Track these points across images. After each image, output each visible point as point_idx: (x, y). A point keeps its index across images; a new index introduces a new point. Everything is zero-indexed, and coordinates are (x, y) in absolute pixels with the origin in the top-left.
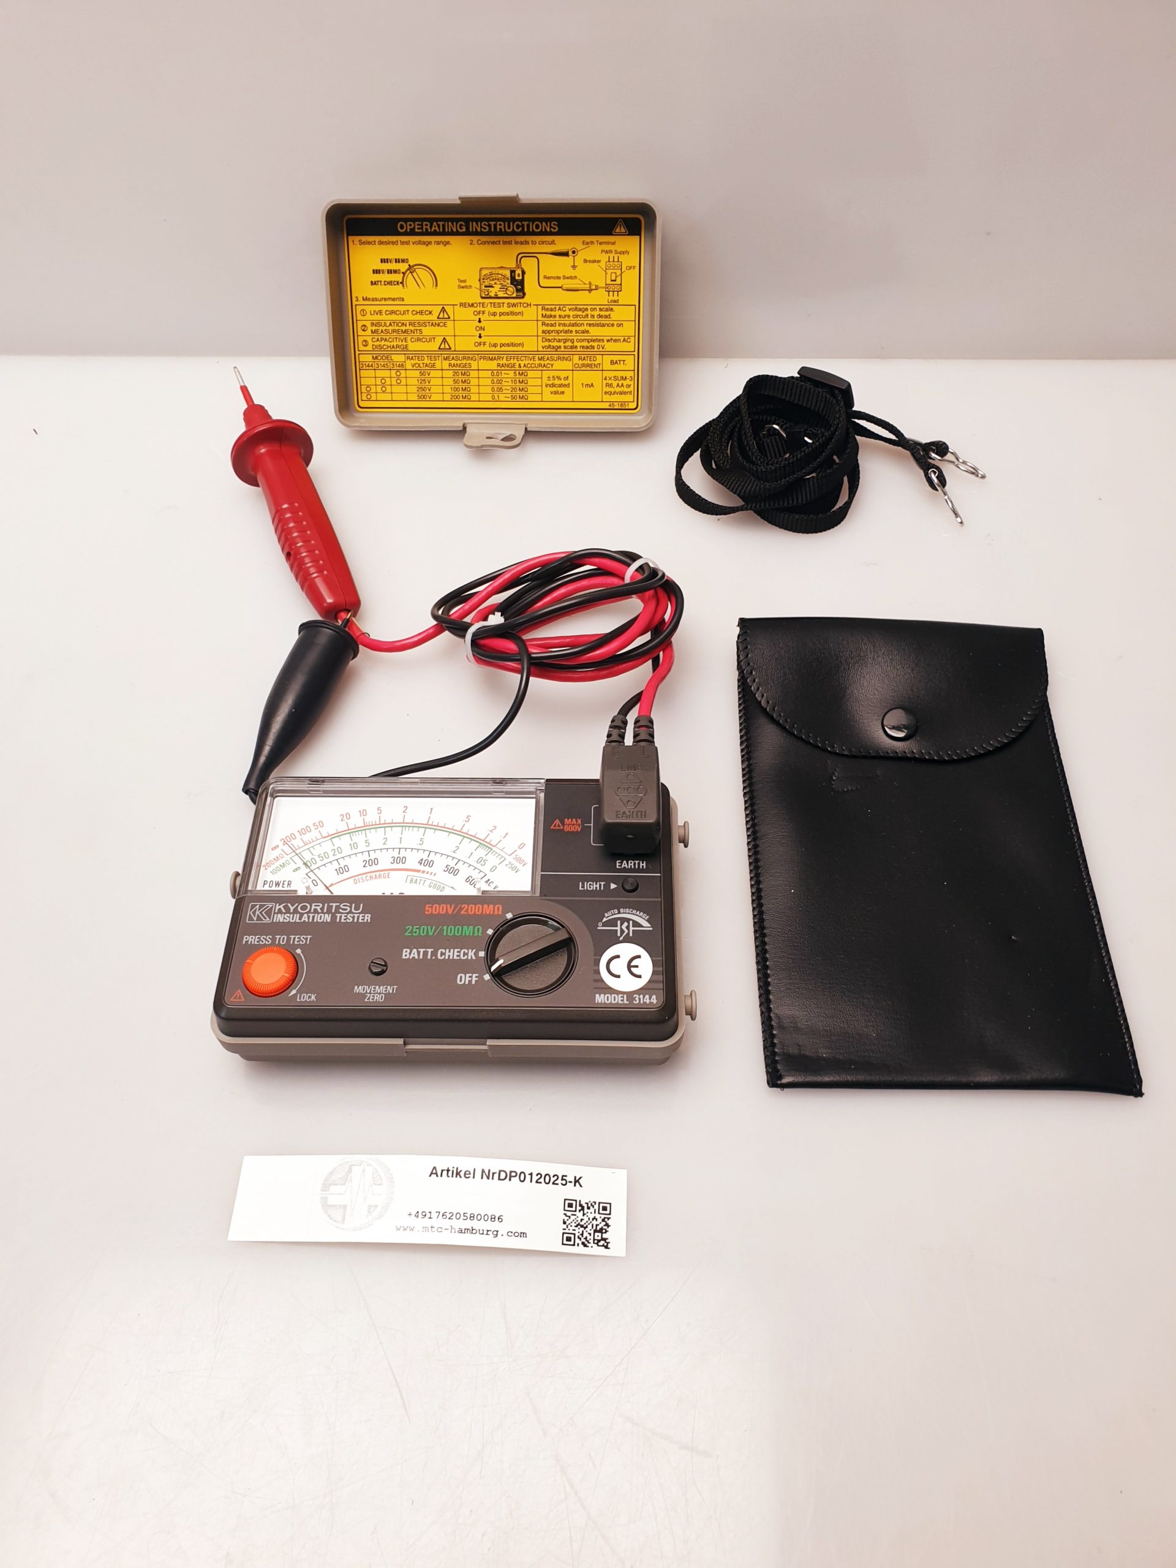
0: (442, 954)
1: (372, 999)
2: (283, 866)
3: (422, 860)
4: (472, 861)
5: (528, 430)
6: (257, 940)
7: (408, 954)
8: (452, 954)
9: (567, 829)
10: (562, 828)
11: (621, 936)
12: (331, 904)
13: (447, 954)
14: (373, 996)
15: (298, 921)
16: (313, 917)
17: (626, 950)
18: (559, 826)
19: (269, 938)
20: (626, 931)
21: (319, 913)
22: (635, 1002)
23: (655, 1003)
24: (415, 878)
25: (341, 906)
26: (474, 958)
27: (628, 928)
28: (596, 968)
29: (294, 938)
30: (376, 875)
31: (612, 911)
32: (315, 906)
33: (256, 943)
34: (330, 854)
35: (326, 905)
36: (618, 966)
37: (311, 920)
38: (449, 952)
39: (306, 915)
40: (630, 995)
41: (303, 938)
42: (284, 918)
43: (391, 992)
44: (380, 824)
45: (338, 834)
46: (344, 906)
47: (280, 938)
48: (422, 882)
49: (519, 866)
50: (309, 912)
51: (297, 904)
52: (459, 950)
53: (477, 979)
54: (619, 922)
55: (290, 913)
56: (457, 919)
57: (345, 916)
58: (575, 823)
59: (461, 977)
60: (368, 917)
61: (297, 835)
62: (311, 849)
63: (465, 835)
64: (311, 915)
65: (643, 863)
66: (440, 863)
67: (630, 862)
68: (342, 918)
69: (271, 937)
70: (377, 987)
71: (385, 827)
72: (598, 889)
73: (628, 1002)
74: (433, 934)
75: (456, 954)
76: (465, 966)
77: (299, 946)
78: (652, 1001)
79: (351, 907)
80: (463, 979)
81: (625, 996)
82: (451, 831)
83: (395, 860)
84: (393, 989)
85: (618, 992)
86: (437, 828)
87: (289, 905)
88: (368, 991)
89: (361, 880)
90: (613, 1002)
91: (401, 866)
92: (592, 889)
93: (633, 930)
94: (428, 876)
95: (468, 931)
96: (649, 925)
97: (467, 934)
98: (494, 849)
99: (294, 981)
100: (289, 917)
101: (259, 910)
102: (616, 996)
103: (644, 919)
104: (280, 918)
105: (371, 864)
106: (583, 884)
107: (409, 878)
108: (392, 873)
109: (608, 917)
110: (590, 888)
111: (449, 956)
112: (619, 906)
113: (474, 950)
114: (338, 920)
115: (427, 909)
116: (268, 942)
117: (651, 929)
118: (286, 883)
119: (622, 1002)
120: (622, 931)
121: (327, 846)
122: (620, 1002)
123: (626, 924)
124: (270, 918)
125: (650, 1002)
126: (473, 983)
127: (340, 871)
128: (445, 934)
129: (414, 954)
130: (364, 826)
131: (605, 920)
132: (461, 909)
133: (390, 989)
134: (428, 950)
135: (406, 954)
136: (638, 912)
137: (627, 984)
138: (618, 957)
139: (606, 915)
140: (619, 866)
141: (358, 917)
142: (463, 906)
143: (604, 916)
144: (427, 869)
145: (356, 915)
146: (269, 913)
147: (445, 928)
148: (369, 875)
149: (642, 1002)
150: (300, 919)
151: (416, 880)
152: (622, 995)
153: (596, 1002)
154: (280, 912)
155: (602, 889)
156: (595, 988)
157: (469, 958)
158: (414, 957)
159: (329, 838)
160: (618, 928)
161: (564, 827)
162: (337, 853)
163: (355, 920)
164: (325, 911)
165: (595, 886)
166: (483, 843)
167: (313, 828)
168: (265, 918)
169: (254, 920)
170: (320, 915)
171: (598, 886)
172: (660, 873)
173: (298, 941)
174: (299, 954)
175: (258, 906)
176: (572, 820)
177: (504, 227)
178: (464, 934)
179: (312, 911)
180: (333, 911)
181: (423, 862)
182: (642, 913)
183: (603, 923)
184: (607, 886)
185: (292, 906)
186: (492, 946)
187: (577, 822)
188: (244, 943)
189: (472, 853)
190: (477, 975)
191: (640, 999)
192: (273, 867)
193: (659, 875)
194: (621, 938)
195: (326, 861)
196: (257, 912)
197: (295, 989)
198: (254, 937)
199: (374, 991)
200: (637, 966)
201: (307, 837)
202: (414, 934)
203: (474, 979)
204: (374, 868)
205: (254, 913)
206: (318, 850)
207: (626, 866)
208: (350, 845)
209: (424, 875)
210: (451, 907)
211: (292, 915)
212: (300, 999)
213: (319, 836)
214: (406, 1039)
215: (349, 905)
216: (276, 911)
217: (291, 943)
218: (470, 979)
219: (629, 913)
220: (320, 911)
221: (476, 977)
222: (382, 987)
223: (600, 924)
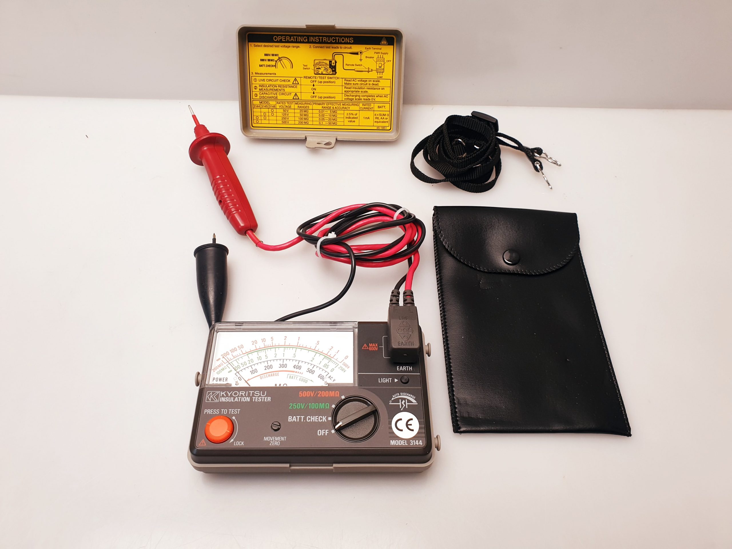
0: (309, 419)
1: (274, 444)
2: (223, 369)
3: (295, 365)
4: (321, 366)
5: (338, 140)
6: (211, 412)
7: (291, 419)
8: (314, 419)
9: (370, 349)
10: (368, 348)
11: (402, 408)
12: (250, 392)
13: (312, 419)
14: (274, 443)
15: (233, 401)
16: (241, 399)
17: (405, 416)
18: (366, 347)
19: (218, 410)
20: (404, 405)
21: (243, 397)
22: (411, 444)
23: (421, 444)
24: (292, 376)
25: (255, 393)
26: (326, 421)
27: (405, 403)
28: (390, 426)
29: (231, 411)
30: (271, 374)
31: (396, 394)
32: (241, 393)
33: (211, 413)
34: (248, 363)
35: (247, 392)
36: (402, 425)
37: (239, 401)
38: (313, 418)
39: (237, 398)
40: (408, 440)
41: (236, 410)
42: (225, 400)
43: (283, 440)
44: (273, 346)
45: (251, 352)
46: (256, 392)
47: (223, 411)
48: (296, 378)
49: (346, 369)
50: (238, 396)
51: (232, 392)
52: (318, 416)
53: (328, 432)
54: (400, 400)
55: (229, 397)
56: (317, 400)
57: (257, 398)
58: (374, 346)
59: (320, 432)
60: (269, 399)
61: (230, 352)
62: (237, 360)
63: (317, 352)
64: (240, 398)
65: (410, 368)
66: (305, 367)
67: (404, 367)
68: (256, 399)
69: (219, 410)
70: (276, 437)
71: (275, 348)
72: (388, 382)
73: (407, 444)
74: (304, 408)
75: (316, 419)
76: (321, 426)
77: (234, 415)
78: (420, 443)
79: (260, 393)
80: (321, 433)
81: (406, 441)
82: (309, 349)
83: (281, 366)
84: (284, 438)
85: (402, 439)
86: (302, 348)
87: (228, 392)
88: (271, 440)
89: (264, 377)
90: (400, 444)
91: (284, 369)
92: (385, 382)
93: (408, 405)
94: (299, 374)
95: (322, 406)
96: (416, 402)
97: (322, 408)
98: (332, 359)
99: (232, 434)
100: (228, 399)
101: (212, 395)
102: (401, 441)
103: (413, 398)
104: (223, 399)
105: (269, 368)
106: (380, 379)
107: (289, 375)
108: (280, 372)
109: (394, 397)
110: (384, 381)
111: (313, 420)
112: (400, 391)
113: (326, 417)
114: (254, 401)
115: (300, 394)
116: (218, 413)
117: (417, 404)
118: (225, 379)
119: (404, 445)
120: (402, 406)
121: (245, 359)
122: (403, 444)
123: (404, 401)
124: (218, 400)
125: (419, 444)
126: (326, 435)
127: (253, 372)
128: (310, 408)
129: (294, 419)
130: (265, 347)
131: (393, 399)
132: (318, 394)
133: (282, 438)
134: (301, 416)
135: (290, 419)
136: (410, 394)
137: (407, 434)
138: (401, 419)
139: (393, 396)
140: (398, 369)
141: (264, 399)
142: (319, 392)
143: (393, 397)
144: (298, 370)
145: (263, 398)
146: (217, 397)
147: (310, 404)
148: (268, 374)
149: (414, 444)
150: (234, 400)
151: (293, 376)
152: (404, 441)
153: (391, 444)
154: (223, 396)
155: (390, 382)
156: (390, 437)
157: (323, 421)
158: (294, 421)
159: (246, 354)
160: (400, 404)
161: (369, 348)
162: (251, 362)
163: (263, 401)
164: (247, 395)
165: (387, 380)
166: (327, 356)
167: (238, 349)
168: (216, 400)
169: (209, 401)
170: (244, 398)
171: (388, 380)
172: (420, 373)
173: (233, 412)
174: (234, 419)
175: (211, 393)
176: (373, 345)
177: (327, 40)
178: (320, 408)
179: (240, 396)
180: (251, 395)
181: (296, 367)
182: (412, 395)
183: (392, 401)
184: (393, 380)
185: (230, 393)
186: (335, 413)
187: (375, 345)
188: (205, 413)
189: (321, 362)
190: (328, 430)
191: (413, 442)
192: (218, 370)
193: (419, 374)
194: (402, 409)
195: (245, 367)
196: (211, 396)
197: (233, 439)
198: (210, 410)
199: (274, 439)
200: (411, 425)
201: (235, 354)
202: (294, 408)
203: (326, 433)
204: (270, 370)
205: (210, 397)
206: (241, 361)
207: (402, 369)
208: (258, 357)
209: (297, 374)
210: (312, 393)
211: (229, 398)
212: (235, 444)
213: (241, 353)
214: (291, 464)
215: (259, 392)
216: (221, 396)
217: (230, 413)
218: (324, 432)
219: (405, 395)
220: (244, 395)
221: (327, 431)
222: (278, 437)
223: (390, 401)
